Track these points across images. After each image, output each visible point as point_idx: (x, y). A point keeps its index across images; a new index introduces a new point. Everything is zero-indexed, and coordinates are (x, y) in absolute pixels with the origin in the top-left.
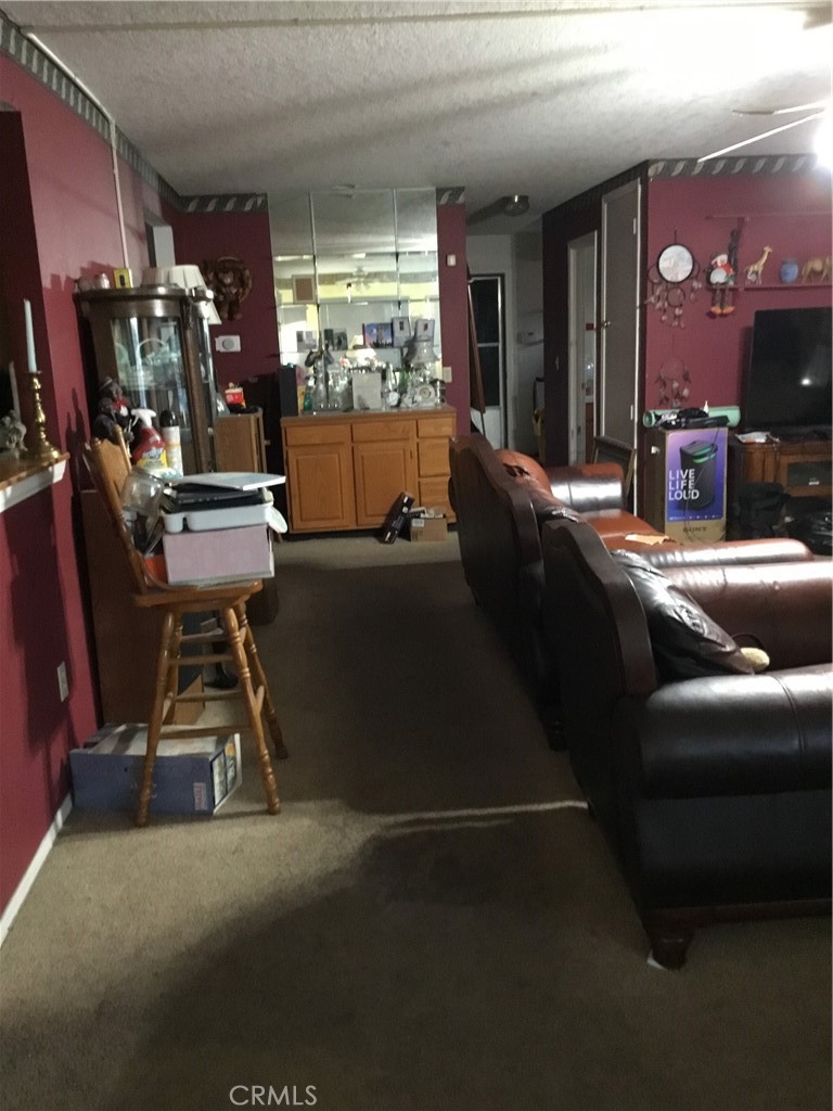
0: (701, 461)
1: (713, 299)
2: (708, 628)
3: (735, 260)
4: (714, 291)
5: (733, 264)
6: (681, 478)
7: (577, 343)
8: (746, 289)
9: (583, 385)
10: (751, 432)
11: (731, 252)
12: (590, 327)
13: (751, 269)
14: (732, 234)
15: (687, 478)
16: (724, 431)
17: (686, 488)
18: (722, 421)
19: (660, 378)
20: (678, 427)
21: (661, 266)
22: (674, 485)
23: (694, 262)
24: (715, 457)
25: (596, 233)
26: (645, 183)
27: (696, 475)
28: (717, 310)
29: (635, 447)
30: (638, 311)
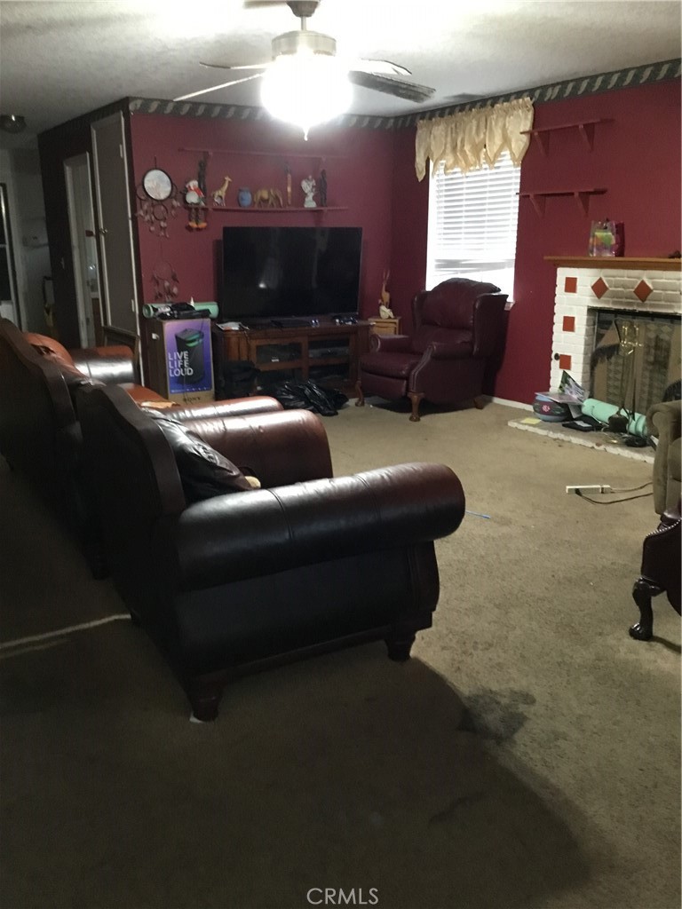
0: (191, 345)
1: (190, 215)
2: (219, 460)
3: (204, 185)
4: (190, 209)
5: (202, 189)
6: (178, 359)
7: (79, 247)
8: (215, 210)
9: (88, 282)
10: (227, 322)
11: (200, 179)
12: (89, 234)
13: (217, 194)
14: (200, 164)
15: (183, 359)
16: (207, 321)
17: (183, 367)
18: (205, 313)
19: (153, 278)
20: (172, 318)
21: (146, 186)
22: (173, 364)
23: (172, 184)
24: (202, 343)
25: (88, 154)
26: (127, 115)
27: (189, 356)
28: (193, 224)
29: (139, 334)
30: (130, 222)
